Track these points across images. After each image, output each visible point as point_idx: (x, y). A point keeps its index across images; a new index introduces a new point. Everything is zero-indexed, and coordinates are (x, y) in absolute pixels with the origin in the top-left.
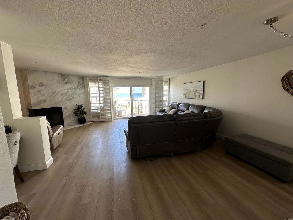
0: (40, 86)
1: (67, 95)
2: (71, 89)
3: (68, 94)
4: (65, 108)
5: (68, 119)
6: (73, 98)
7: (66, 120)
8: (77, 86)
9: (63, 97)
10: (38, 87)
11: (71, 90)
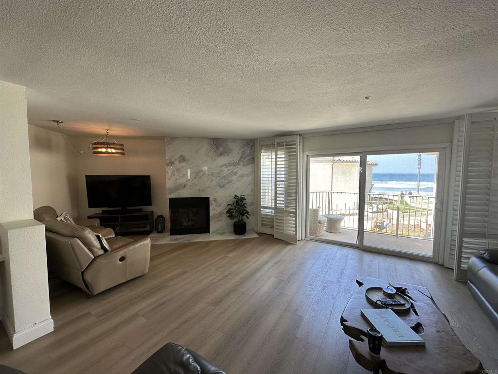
0: (180, 162)
1: (219, 177)
2: (226, 165)
3: (221, 175)
4: (215, 200)
5: (217, 221)
6: (230, 182)
7: (213, 221)
8: (240, 160)
9: (212, 180)
10: (177, 163)
11: (227, 167)
